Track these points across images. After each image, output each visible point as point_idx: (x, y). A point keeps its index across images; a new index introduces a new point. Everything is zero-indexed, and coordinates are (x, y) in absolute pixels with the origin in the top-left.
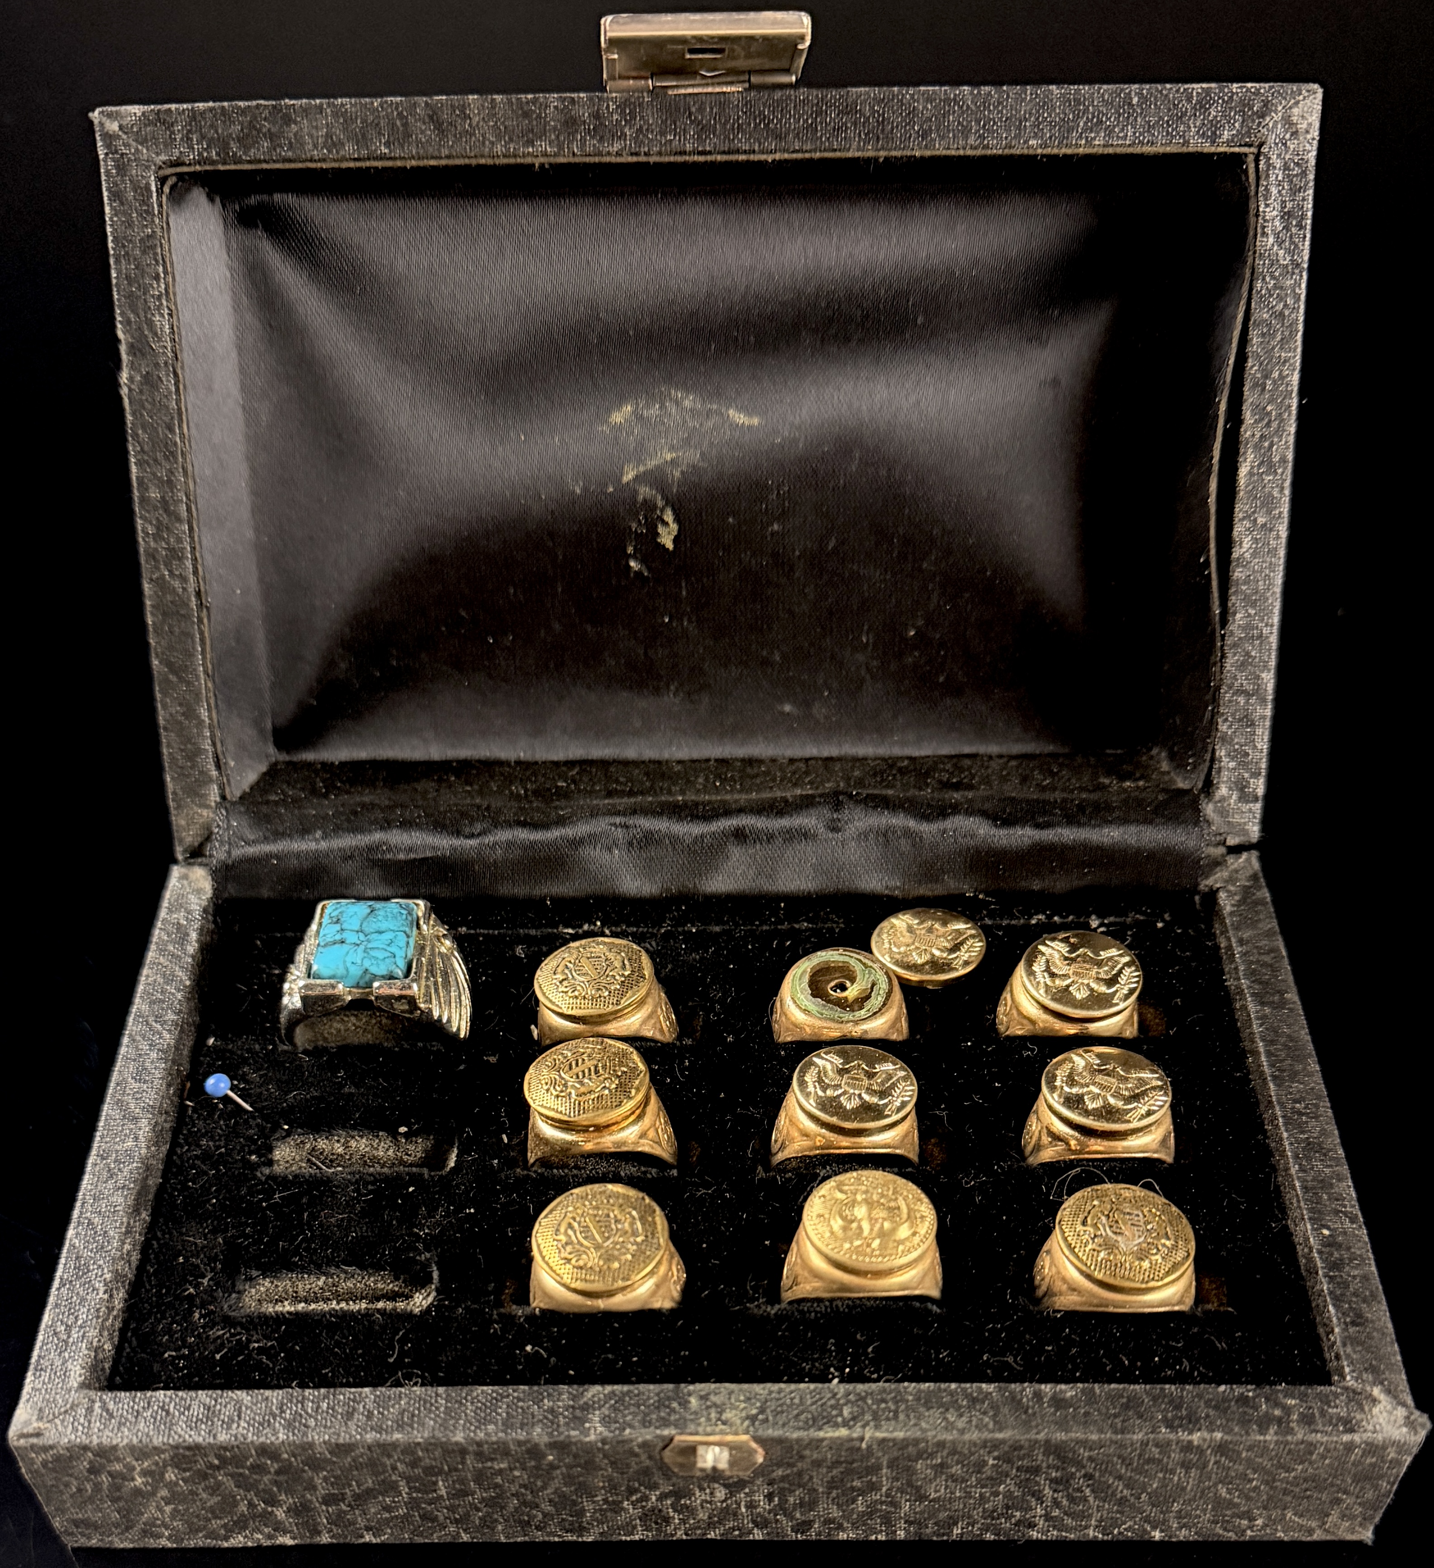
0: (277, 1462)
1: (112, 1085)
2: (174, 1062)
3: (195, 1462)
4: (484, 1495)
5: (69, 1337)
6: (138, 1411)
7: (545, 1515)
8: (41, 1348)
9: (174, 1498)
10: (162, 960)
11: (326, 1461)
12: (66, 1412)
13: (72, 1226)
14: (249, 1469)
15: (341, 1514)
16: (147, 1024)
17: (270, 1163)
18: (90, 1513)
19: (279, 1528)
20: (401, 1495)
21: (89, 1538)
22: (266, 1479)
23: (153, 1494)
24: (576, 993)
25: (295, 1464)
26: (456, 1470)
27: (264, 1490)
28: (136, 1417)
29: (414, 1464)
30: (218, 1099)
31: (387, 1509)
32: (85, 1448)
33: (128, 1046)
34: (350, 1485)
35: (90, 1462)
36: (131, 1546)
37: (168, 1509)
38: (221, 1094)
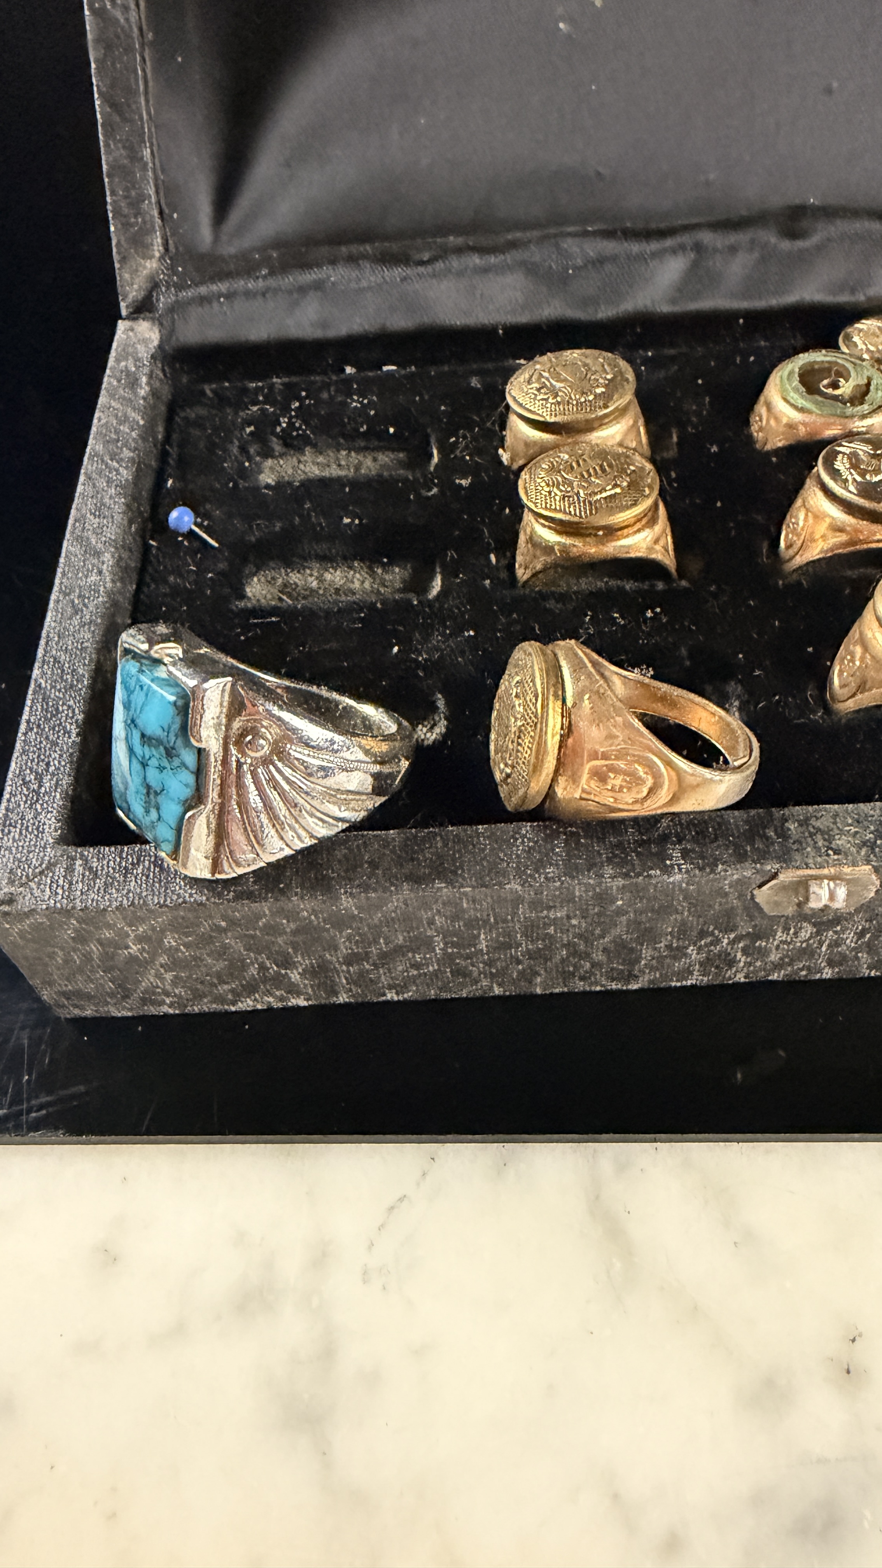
0: (295, 921)
1: (71, 521)
2: (134, 499)
3: (198, 926)
4: (530, 947)
5: (40, 786)
6: (126, 868)
7: (593, 965)
8: (9, 801)
9: (175, 964)
10: (113, 404)
11: (353, 917)
12: (41, 873)
13: (37, 665)
14: (261, 930)
15: (362, 974)
16: (103, 461)
17: (242, 596)
18: (80, 983)
19: (293, 990)
20: (434, 950)
21: (82, 1008)
22: (280, 940)
23: (152, 961)
24: (559, 399)
25: (316, 923)
26: (505, 921)
27: (277, 953)
28: (125, 876)
29: (455, 918)
30: (183, 535)
31: (416, 966)
32: (67, 913)
33: (84, 484)
34: (378, 943)
35: (76, 930)
36: (130, 1014)
37: (169, 976)
38: (185, 529)
